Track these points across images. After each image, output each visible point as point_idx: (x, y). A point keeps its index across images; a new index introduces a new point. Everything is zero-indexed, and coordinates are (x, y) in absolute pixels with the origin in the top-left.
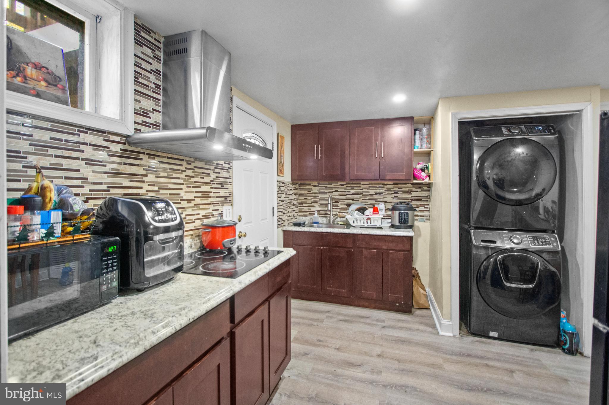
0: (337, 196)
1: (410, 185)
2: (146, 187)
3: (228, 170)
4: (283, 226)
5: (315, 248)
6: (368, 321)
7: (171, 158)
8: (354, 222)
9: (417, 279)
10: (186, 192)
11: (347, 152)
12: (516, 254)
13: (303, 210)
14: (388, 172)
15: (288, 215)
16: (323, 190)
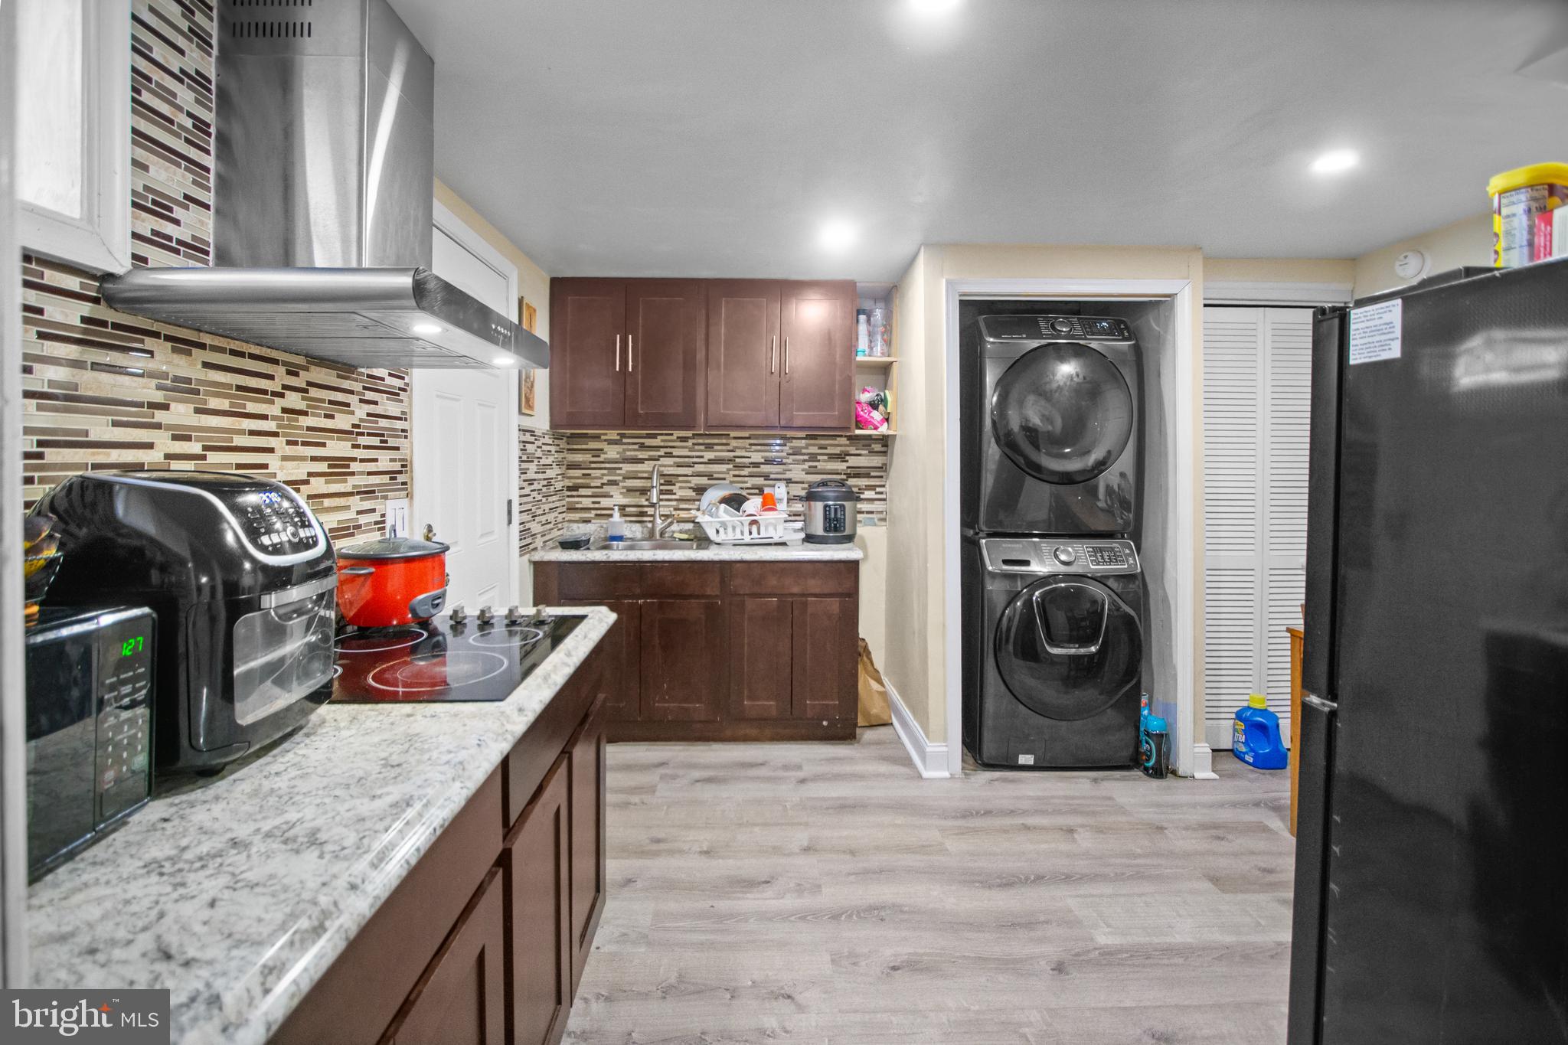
0: (669, 469)
1: (844, 441)
2: (164, 442)
3: (398, 395)
4: (533, 550)
5: (623, 604)
6: (763, 772)
7: (241, 354)
8: (718, 532)
9: (865, 658)
10: (285, 458)
11: (700, 356)
12: (1063, 585)
13: (577, 506)
14: (798, 410)
15: (543, 519)
16: (632, 453)
